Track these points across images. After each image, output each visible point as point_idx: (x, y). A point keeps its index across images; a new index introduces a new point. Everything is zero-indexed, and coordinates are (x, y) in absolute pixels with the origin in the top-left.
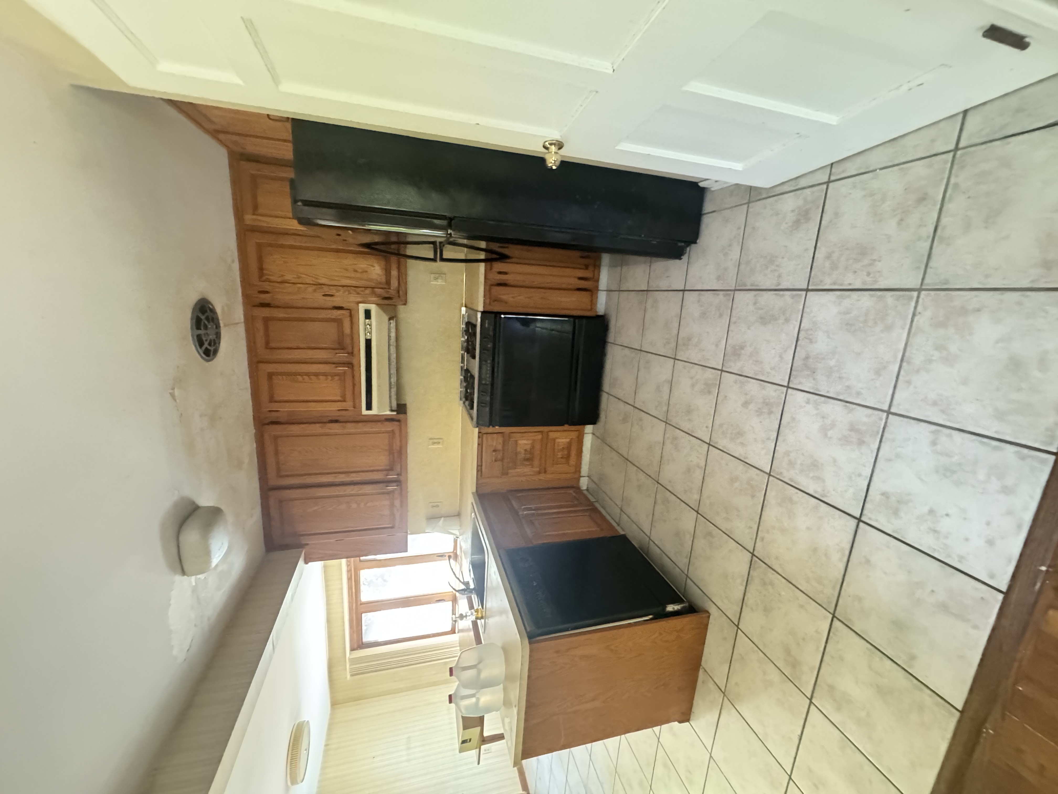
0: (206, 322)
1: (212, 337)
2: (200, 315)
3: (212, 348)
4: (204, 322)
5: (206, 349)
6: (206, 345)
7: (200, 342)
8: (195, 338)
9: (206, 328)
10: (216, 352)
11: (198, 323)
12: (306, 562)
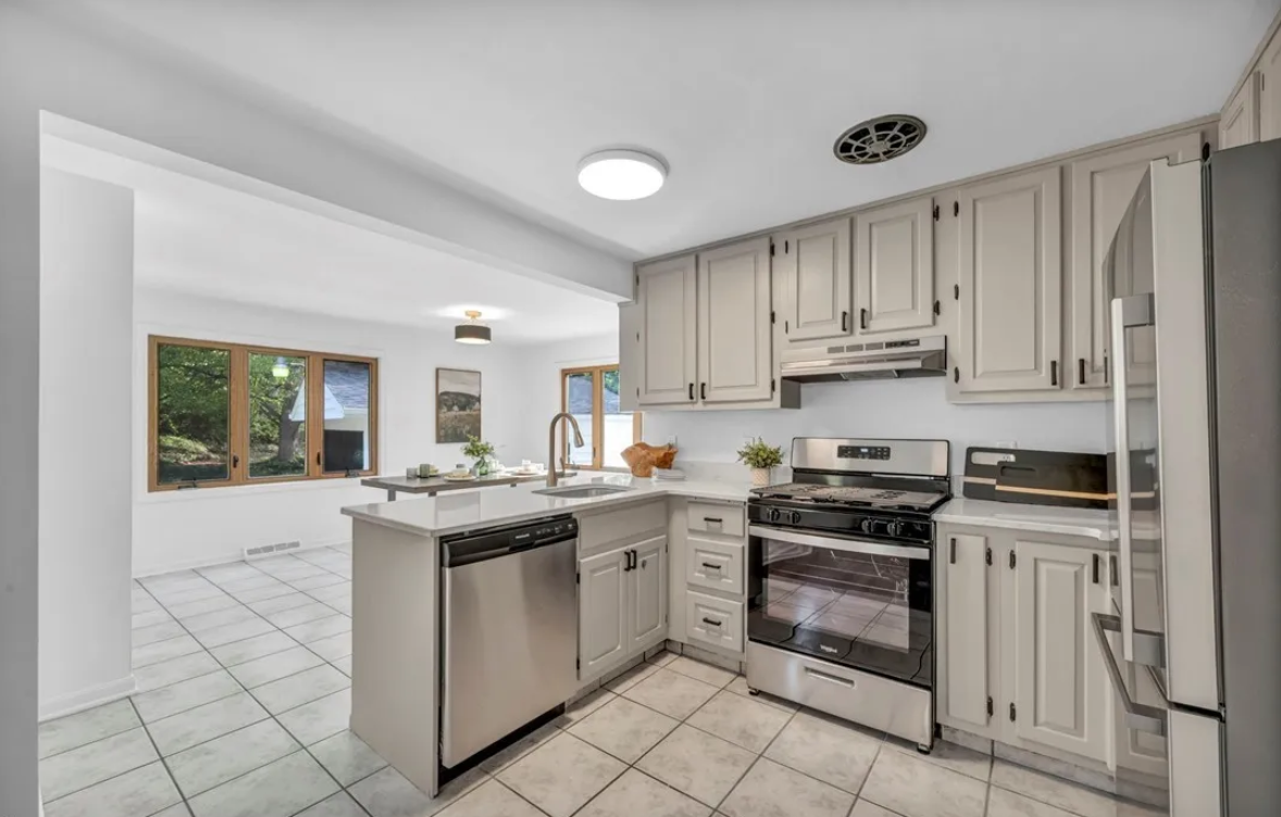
0: (889, 137)
1: (870, 150)
2: (898, 127)
3: (853, 153)
4: (888, 135)
5: (851, 145)
6: (856, 143)
7: (860, 134)
8: (862, 128)
9: (881, 138)
10: (851, 159)
11: (884, 126)
12: (621, 305)
